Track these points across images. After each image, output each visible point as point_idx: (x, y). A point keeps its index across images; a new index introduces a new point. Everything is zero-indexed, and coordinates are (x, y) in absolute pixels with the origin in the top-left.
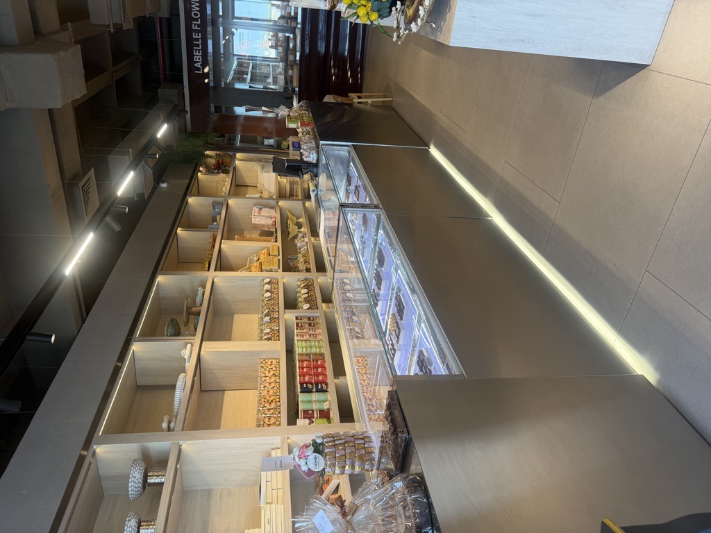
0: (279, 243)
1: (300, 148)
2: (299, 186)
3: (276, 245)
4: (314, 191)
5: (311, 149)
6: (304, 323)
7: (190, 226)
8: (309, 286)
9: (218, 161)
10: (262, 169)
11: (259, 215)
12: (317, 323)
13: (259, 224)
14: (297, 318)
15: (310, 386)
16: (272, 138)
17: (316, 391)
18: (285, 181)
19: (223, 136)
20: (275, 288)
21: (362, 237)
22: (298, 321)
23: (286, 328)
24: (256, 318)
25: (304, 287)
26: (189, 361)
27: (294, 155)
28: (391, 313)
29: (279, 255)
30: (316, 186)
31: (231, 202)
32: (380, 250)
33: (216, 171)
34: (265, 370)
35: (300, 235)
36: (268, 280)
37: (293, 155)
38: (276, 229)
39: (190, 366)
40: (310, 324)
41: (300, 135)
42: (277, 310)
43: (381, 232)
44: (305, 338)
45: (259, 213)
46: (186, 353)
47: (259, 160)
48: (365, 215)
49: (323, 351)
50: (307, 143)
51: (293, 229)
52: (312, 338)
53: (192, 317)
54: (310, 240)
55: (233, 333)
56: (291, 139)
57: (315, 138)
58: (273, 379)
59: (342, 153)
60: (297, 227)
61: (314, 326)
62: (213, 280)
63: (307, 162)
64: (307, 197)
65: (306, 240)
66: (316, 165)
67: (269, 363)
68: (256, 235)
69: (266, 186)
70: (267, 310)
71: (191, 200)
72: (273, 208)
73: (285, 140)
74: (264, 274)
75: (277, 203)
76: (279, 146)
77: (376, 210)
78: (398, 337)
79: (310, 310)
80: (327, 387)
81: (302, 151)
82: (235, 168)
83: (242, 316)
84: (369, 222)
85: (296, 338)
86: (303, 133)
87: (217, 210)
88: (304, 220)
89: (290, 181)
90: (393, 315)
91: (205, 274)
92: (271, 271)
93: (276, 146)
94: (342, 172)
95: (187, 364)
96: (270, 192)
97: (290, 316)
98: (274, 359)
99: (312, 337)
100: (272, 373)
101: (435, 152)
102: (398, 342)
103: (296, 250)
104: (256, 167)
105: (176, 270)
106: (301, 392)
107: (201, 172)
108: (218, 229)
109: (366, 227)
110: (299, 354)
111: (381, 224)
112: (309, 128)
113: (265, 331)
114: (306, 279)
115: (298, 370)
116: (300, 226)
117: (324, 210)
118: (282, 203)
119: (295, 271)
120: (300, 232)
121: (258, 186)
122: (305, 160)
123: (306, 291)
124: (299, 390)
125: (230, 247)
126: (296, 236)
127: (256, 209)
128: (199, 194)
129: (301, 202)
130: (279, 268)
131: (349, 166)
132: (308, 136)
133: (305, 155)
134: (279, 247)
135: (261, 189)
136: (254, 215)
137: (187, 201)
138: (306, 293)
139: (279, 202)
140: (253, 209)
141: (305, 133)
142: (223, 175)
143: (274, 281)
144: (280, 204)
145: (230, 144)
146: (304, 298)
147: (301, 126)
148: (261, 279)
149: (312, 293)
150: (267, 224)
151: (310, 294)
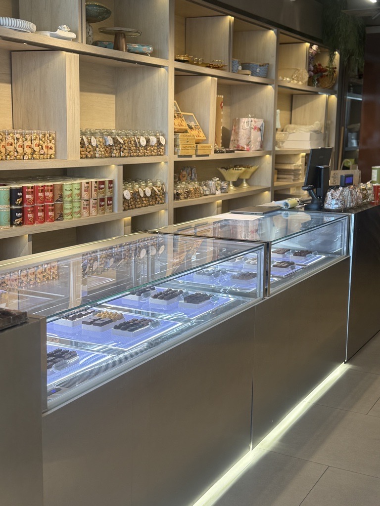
0: (213, 156)
1: (345, 185)
2: (292, 183)
3: (211, 151)
4: (286, 205)
5: (343, 201)
6: (104, 192)
7: (236, 32)
8: (155, 198)
9: (326, 71)
10: (315, 132)
11: (251, 128)
12: (104, 209)
13: (239, 128)
14: (111, 182)
15: (19, 201)
16: (358, 143)
17: (11, 210)
18: (299, 163)
19: (360, 76)
20: (152, 151)
21: (224, 272)
22: (107, 183)
23: (98, 167)
24: (110, 125)
25: (153, 191)
26: (52, 36)
27: (334, 177)
28: (123, 313)
29: (197, 156)
30: (293, 209)
31: (270, 89)
32: (208, 298)
33: (312, 68)
34: (40, 139)
35: (225, 185)
36: (163, 142)
37: (336, 176)
38: (233, 151)
39: (46, 38)
40: (102, 200)
41: (362, 186)
42: (122, 154)
43: (232, 299)
44: (84, 193)
45: (255, 128)
46: (63, 31)
47: (327, 127)
48: (254, 276)
49: (67, 219)
50: (352, 195)
51: (234, 174)
52: (84, 203)
53: (112, 38)
54: (218, 198)
55: (89, 94)
56: (356, 173)
57: (358, 206)
58: (29, 151)
59: (339, 243)
60: (235, 179)
61: (101, 206)
62: (163, 67)
63: (325, 196)
64: (278, 195)
65: (218, 193)
66: (321, 208)
67: (50, 145)
68: (224, 123)
69: (291, 137)
70: (122, 141)
71: (272, 34)
72: (262, 146)
73: (356, 162)
74: (171, 137)
75: (269, 153)
76: (347, 154)
77: (262, 291)
78: (91, 323)
79: (122, 200)
80: (17, 225)
81: (341, 188)
82: (316, 93)
83: (113, 106)
84: (244, 282)
85: (84, 181)
86: (365, 189)
87: (258, 70)
88: (245, 190)
89: (299, 170)
90: (121, 316)
91: (171, 55)
92: (176, 145)
93: (347, 149)
94: (312, 243)
95: (48, 33)
96: (283, 142)
97: (114, 172)
98: (55, 151)
99: (86, 203)
100: (37, 149)
101: (340, 370)
102: (84, 323)
103: (203, 178)
104: (318, 123)
105: (175, 14)
106: (11, 189)
107: (311, 47)
108: (233, 72)
109: (238, 278)
110: (62, 186)
111: (241, 298)
112: (371, 198)
113: (93, 138)
114: (164, 193)
115: (40, 184)
116: (237, 184)
117: (259, 220)
118: (268, 158)
119: (175, 178)
120: (229, 184)
121: (292, 126)
122: (329, 194)
123: (149, 194)
124: (13, 187)
125: (208, 86)
126: (222, 179)
127: (259, 123)
128: (280, 44)
129: (269, 185)
130: (179, 156)
131: (321, 253)
132: (361, 196)
133: (335, 194)
134: (208, 155)
135: (288, 130)
136: (252, 121)
137: (270, 29)
138: (145, 194)
139: (270, 154)
140: (260, 120)
141: (365, 192)
142: (306, 76)
143: (161, 150)
144: (268, 156)
145: (349, 87)
146: (138, 192)
147: (374, 187)
148: (165, 132)
149: (145, 202)
150: (239, 139)
151: (144, 199)
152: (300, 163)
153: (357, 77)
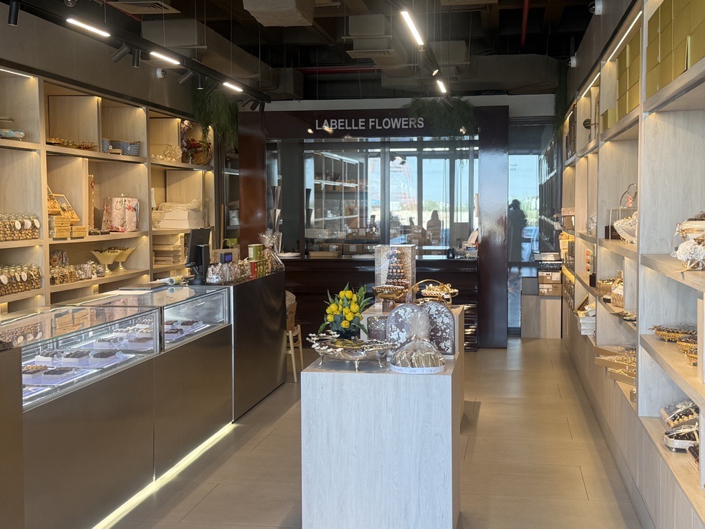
0: (88, 239)
1: (224, 262)
2: (172, 265)
3: (85, 233)
4: (172, 281)
5: (223, 276)
8: (32, 282)
9: (200, 146)
10: (193, 210)
11: (125, 208)
13: (111, 208)
16: (241, 222)
18: (178, 243)
19: (237, 151)
20: (26, 235)
25: (29, 276)
27: (215, 256)
29: (72, 238)
30: (178, 285)
31: (142, 168)
33: (185, 144)
35: (100, 269)
36: (38, 225)
37: (214, 253)
38: (108, 233)
41: (240, 262)
45: (129, 208)
47: (205, 205)
50: (230, 270)
51: (109, 257)
54: (95, 282)
56: (236, 251)
57: (237, 280)
59: (221, 315)
60: (111, 263)
62: (35, 150)
63: (206, 271)
65: (94, 277)
66: (204, 283)
68: (97, 203)
69: (167, 216)
71: (141, 112)
72: (137, 227)
74: (46, 219)
75: (146, 233)
76: (229, 233)
77: (158, 348)
81: (220, 264)
82: (191, 170)
84: (141, 344)
86: (243, 265)
87: (129, 148)
88: (121, 274)
89: (178, 251)
91: (42, 135)
92: (50, 228)
93: (228, 228)
94: (197, 316)
96: (159, 222)
101: (228, 428)
103: (78, 262)
104: (196, 201)
107: (182, 122)
108: (103, 152)
109: (134, 342)
112: (249, 273)
114: (40, 278)
116: (113, 267)
118: (145, 240)
120: (104, 268)
121: (168, 204)
122: (210, 269)
123: (25, 278)
125: (79, 167)
126: (97, 262)
127: (134, 202)
128: (150, 118)
129: (148, 268)
130: (54, 239)
131: (205, 322)
132: (239, 271)
133: (215, 269)
134: (83, 238)
135: (163, 209)
136: (125, 201)
137: (138, 107)
138: (21, 278)
139: (147, 235)
140: (135, 199)
141: (242, 268)
142: (179, 153)
143: (36, 234)
144: (144, 237)
145: (226, 162)
146: (15, 276)
147: (251, 263)
148: (38, 215)
149: (21, 287)
150: (112, 220)
151: (20, 284)
152: (180, 244)
153: (234, 151)
